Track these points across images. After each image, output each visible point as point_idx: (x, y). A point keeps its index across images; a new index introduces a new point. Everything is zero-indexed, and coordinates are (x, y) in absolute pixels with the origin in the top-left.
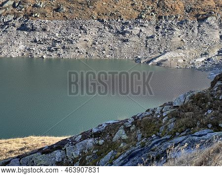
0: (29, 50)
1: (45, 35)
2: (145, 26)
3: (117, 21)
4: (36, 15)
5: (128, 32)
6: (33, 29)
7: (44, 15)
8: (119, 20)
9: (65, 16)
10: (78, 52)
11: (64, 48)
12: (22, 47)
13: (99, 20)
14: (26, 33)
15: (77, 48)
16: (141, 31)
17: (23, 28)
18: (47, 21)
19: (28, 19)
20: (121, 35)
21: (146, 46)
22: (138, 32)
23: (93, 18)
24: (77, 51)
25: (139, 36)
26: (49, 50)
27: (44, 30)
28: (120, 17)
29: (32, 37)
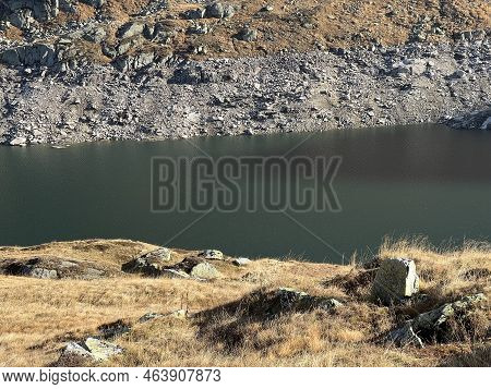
0: (210, 120)
2: (433, 56)
3: (370, 49)
4: (200, 49)
5: (405, 70)
6: (205, 79)
7: (216, 48)
8: (374, 49)
9: (260, 48)
10: (318, 117)
12: (192, 117)
13: (331, 50)
14: (189, 87)
15: (313, 109)
16: (428, 65)
17: (180, 77)
18: (227, 60)
19: (186, 59)
20: (390, 78)
21: (452, 95)
22: (423, 69)
23: (319, 47)
24: (314, 115)
25: (428, 76)
26: (255, 118)
27: (227, 78)
29: (207, 96)
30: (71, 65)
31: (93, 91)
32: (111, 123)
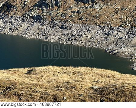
0: (60, 39)
1: (70, 32)
3: (108, 27)
4: (70, 21)
5: (111, 34)
6: (66, 28)
7: (73, 21)
8: (109, 27)
9: (83, 23)
10: (81, 42)
11: (75, 39)
12: (57, 37)
13: (99, 26)
14: (62, 30)
15: (81, 40)
16: (117, 34)
17: (62, 27)
18: (73, 24)
19: (65, 22)
20: (106, 36)
21: (116, 43)
25: (115, 37)
26: (69, 40)
27: (71, 29)
28: (110, 25)
29: (64, 32)
30: (43, 20)
31: (44, 27)
32: (42, 35)
